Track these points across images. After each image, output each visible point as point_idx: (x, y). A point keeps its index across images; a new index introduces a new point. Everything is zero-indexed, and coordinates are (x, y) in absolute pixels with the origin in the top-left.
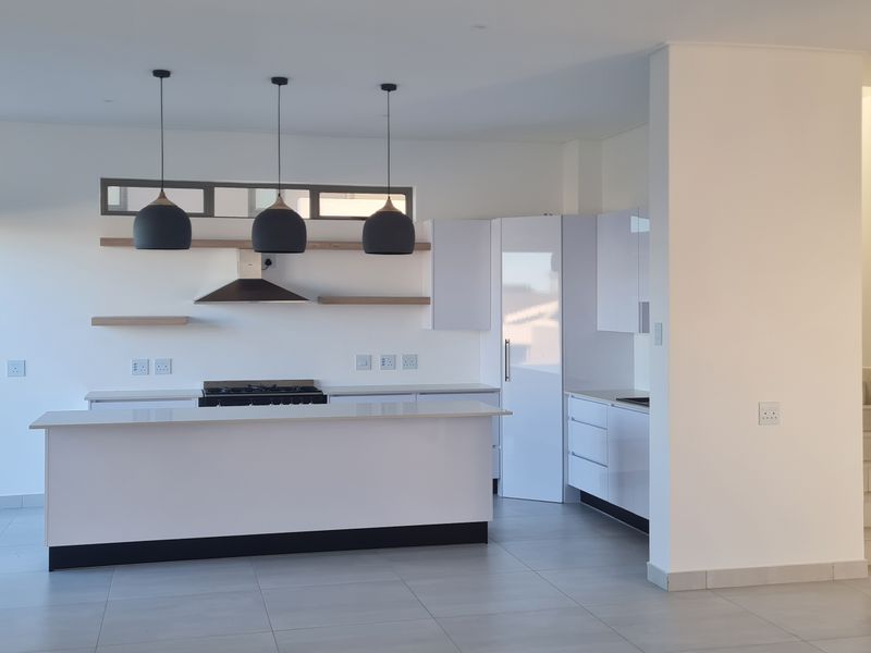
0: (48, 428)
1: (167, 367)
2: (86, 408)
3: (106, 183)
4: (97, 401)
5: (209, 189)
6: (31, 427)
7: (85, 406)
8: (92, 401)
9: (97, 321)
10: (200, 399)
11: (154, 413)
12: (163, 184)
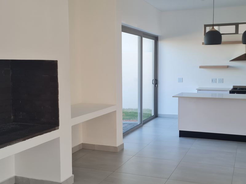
0: (179, 97)
1: (222, 81)
2: (197, 92)
3: (206, 26)
4: (200, 90)
5: (237, 25)
6: (173, 97)
7: (196, 91)
8: (198, 90)
9: (201, 67)
10: (230, 91)
11: (217, 95)
12: (213, 25)
